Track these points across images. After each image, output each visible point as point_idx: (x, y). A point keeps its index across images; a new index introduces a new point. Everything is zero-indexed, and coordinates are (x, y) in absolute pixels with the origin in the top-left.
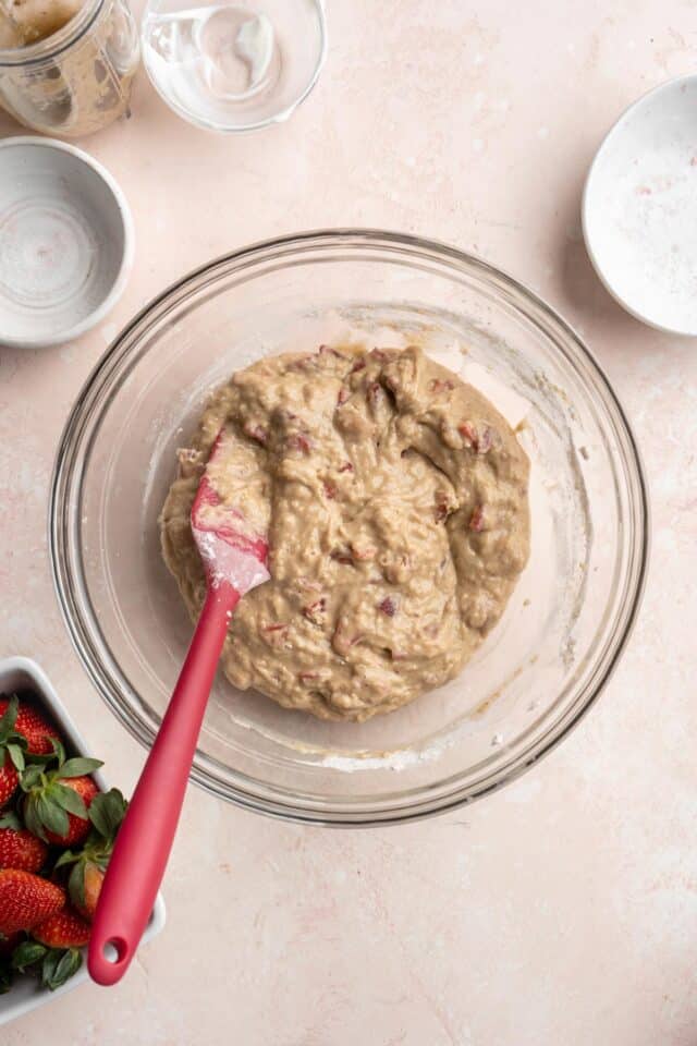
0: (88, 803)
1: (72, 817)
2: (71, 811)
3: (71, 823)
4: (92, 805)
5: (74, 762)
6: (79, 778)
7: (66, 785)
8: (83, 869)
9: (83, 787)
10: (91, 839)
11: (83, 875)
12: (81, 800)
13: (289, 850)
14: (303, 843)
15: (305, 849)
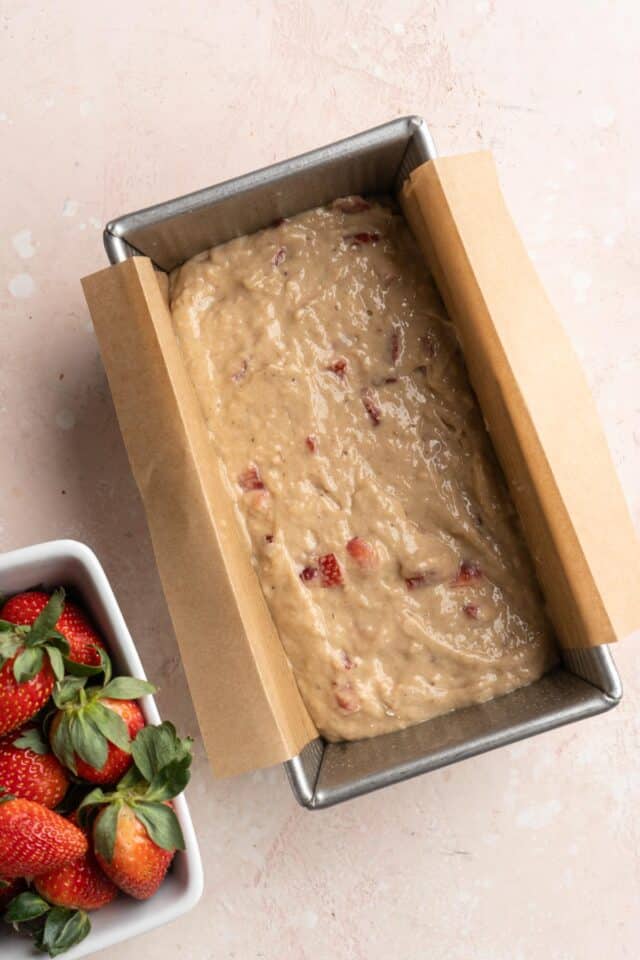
0: (133, 735)
1: (112, 747)
2: (113, 741)
3: (110, 756)
4: (138, 738)
5: (122, 680)
6: (126, 702)
7: (109, 706)
8: (116, 814)
9: (129, 713)
10: (128, 778)
11: (115, 820)
12: (126, 729)
13: (247, 886)
14: (263, 879)
15: (265, 886)
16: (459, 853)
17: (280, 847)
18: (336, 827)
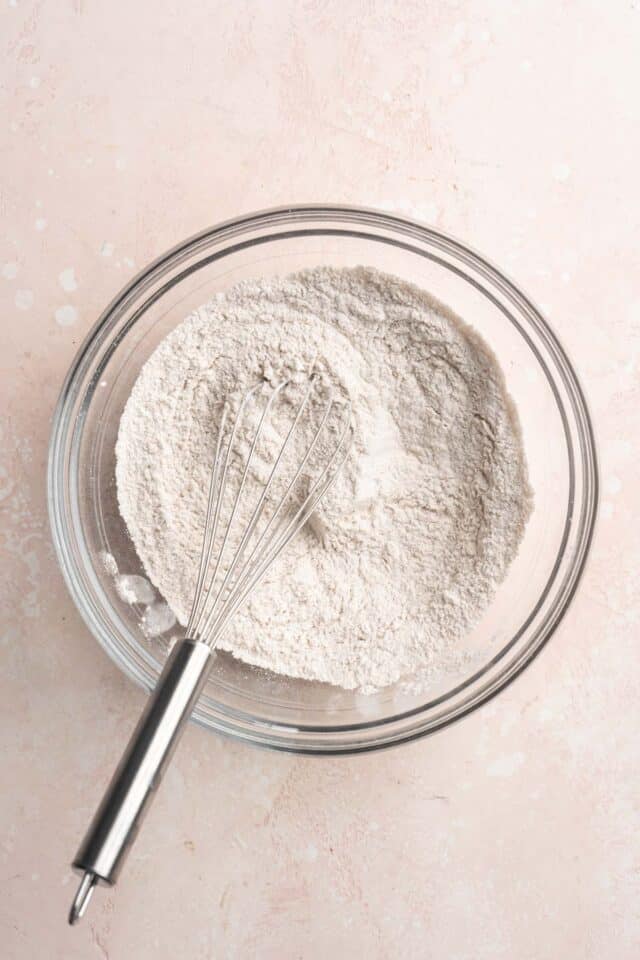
13: (257, 826)
14: (272, 819)
15: (274, 825)
16: (438, 798)
17: (286, 793)
18: (333, 775)
